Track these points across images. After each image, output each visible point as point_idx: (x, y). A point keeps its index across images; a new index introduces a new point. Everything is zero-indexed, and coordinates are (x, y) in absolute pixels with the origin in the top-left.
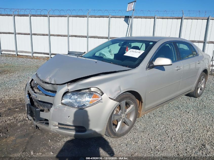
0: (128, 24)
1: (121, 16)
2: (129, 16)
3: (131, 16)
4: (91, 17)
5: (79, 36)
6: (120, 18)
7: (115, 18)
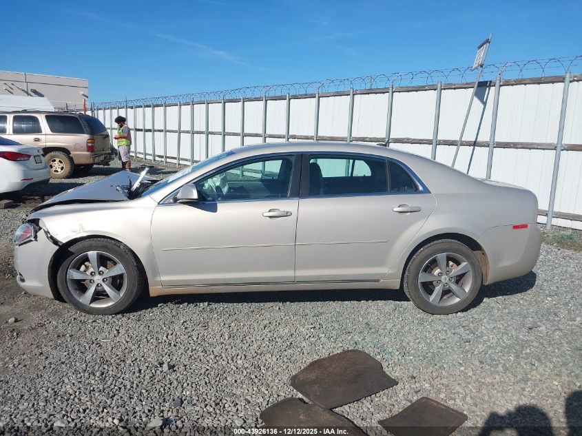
0: (485, 104)
1: (467, 84)
2: (487, 82)
3: (491, 82)
4: (400, 92)
5: (370, 138)
6: (465, 88)
7: (455, 89)
